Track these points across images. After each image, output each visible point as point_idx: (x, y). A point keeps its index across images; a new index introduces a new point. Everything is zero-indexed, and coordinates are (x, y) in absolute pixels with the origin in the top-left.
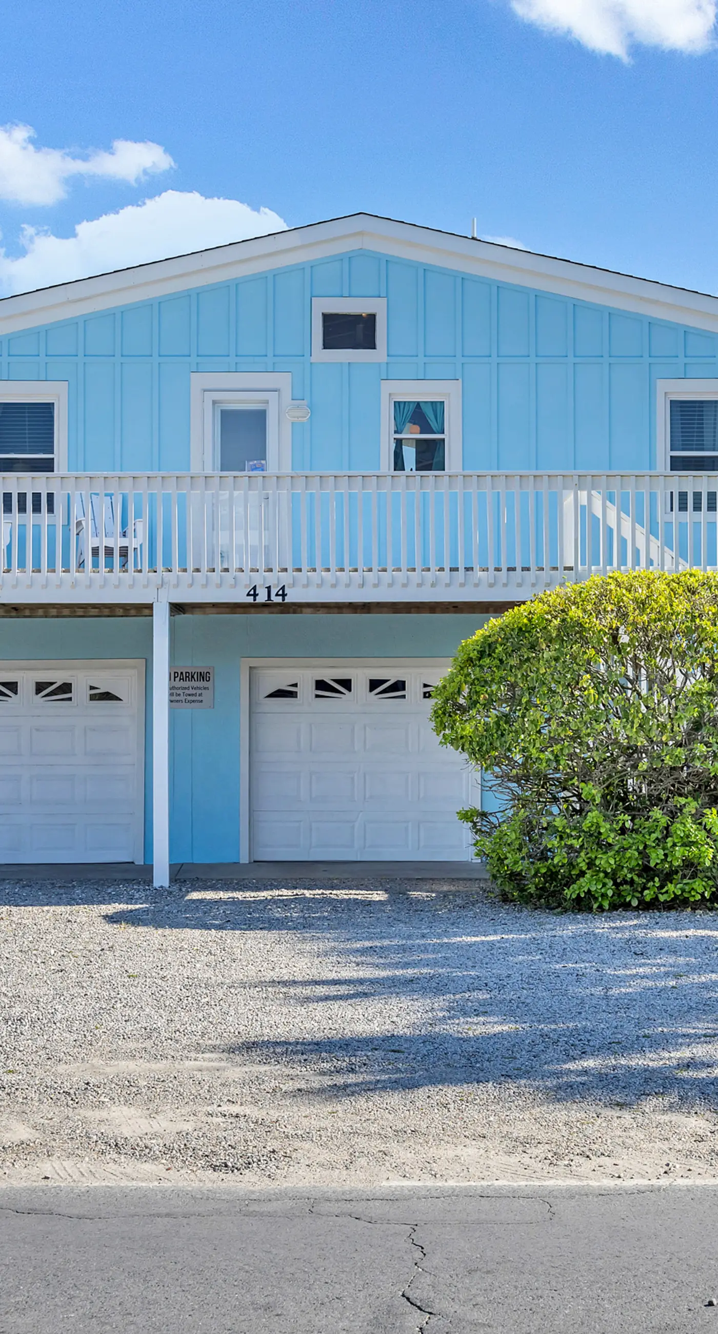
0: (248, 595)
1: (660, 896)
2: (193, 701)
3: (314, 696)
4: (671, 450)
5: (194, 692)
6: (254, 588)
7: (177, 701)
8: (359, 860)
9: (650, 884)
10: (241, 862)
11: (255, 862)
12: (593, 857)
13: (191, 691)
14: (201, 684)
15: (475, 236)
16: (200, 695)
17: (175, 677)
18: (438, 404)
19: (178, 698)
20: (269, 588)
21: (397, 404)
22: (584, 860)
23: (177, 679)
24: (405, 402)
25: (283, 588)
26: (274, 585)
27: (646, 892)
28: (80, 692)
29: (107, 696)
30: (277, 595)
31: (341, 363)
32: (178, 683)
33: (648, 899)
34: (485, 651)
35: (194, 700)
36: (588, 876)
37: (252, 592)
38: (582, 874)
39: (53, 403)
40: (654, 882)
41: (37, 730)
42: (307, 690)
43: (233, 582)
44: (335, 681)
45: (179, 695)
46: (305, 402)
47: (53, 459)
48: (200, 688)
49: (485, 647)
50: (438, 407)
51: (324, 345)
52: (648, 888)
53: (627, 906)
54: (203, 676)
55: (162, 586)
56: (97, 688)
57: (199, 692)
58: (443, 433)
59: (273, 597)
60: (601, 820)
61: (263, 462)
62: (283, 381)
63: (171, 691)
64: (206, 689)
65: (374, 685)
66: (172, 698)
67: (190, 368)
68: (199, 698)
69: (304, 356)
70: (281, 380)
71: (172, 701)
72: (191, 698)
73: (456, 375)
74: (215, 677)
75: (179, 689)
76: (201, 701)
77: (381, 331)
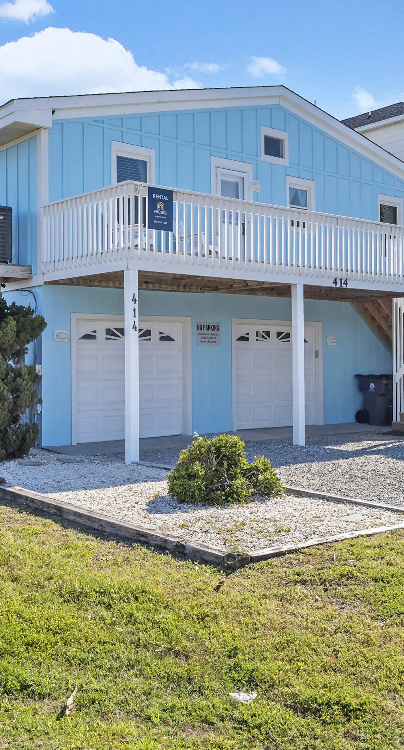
2: (212, 342)
3: (256, 340)
5: (212, 336)
7: (205, 342)
13: (210, 336)
14: (215, 332)
16: (215, 338)
17: (204, 328)
23: (205, 329)
28: (155, 336)
29: (168, 338)
30: (344, 283)
31: (272, 163)
32: (205, 332)
45: (206, 338)
46: (258, 181)
50: (304, 193)
54: (216, 328)
56: (163, 333)
57: (214, 336)
63: (202, 336)
64: (217, 335)
65: (279, 334)
66: (203, 340)
67: (211, 153)
68: (215, 340)
69: (257, 156)
70: (249, 168)
71: (203, 342)
72: (211, 340)
73: (313, 179)
74: (221, 328)
75: (205, 334)
76: (215, 342)
77: (286, 149)
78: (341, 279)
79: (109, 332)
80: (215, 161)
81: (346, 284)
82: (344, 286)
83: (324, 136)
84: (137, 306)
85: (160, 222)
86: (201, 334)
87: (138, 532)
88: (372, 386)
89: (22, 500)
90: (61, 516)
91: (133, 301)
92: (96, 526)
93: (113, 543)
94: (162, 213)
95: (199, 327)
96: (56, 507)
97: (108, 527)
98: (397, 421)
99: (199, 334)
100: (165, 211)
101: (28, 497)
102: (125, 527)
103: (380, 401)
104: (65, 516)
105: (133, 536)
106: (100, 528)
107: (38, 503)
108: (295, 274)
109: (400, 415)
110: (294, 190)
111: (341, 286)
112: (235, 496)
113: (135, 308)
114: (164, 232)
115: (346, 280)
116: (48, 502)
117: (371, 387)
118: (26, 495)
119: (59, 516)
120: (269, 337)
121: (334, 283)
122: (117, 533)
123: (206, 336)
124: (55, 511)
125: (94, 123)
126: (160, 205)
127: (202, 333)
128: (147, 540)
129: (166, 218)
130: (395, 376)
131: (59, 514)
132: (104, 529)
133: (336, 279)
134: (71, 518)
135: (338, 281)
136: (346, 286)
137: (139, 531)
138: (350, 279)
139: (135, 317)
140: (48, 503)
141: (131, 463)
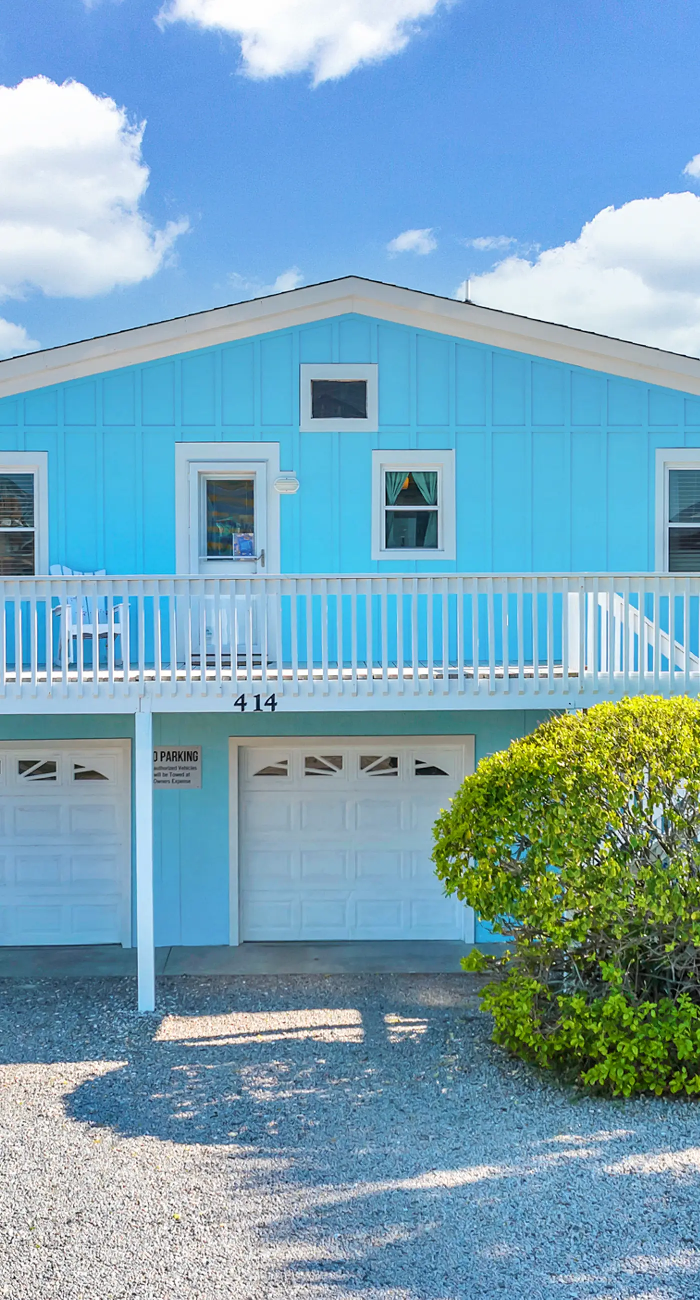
0: (236, 704)
1: (687, 1087)
2: (181, 782)
3: (304, 774)
4: (670, 522)
5: (181, 772)
6: (243, 697)
7: (164, 782)
8: (350, 939)
9: (677, 1074)
10: (231, 945)
11: (245, 942)
12: (614, 1042)
13: (178, 772)
14: (189, 764)
15: (469, 299)
16: (188, 775)
17: (162, 757)
18: (431, 475)
19: (165, 779)
20: (258, 697)
21: (389, 476)
22: (604, 1045)
23: (165, 759)
24: (397, 473)
25: (273, 697)
26: (263, 694)
27: (672, 1083)
28: (65, 772)
29: (92, 775)
30: (267, 704)
31: (331, 433)
32: (166, 764)
33: (674, 1090)
34: (492, 795)
35: (183, 780)
36: (608, 1062)
37: (240, 702)
38: (602, 1059)
39: (33, 475)
40: (682, 1073)
41: (22, 810)
42: (297, 768)
43: (220, 691)
44: (325, 758)
45: (166, 775)
46: (294, 474)
47: (34, 532)
48: (187, 769)
49: (491, 792)
50: (431, 478)
51: (313, 412)
52: (675, 1079)
53: (650, 1094)
54: (191, 756)
55: (145, 695)
56: (82, 767)
57: (187, 772)
58: (436, 504)
59: (262, 707)
60: (623, 1006)
61: (251, 535)
62: (270, 452)
63: (158, 771)
64: (193, 769)
65: (365, 762)
66: (159, 779)
67: (175, 439)
68: (188, 779)
69: (292, 425)
71: (159, 782)
72: (178, 778)
73: (449, 446)
74: (203, 757)
75: (166, 769)
76: (189, 782)
77: (372, 399)
80: (183, 452)
81: (274, 705)
86: (156, 769)
111: (258, 708)
120: (339, 769)
123: (168, 772)
127: (158, 766)
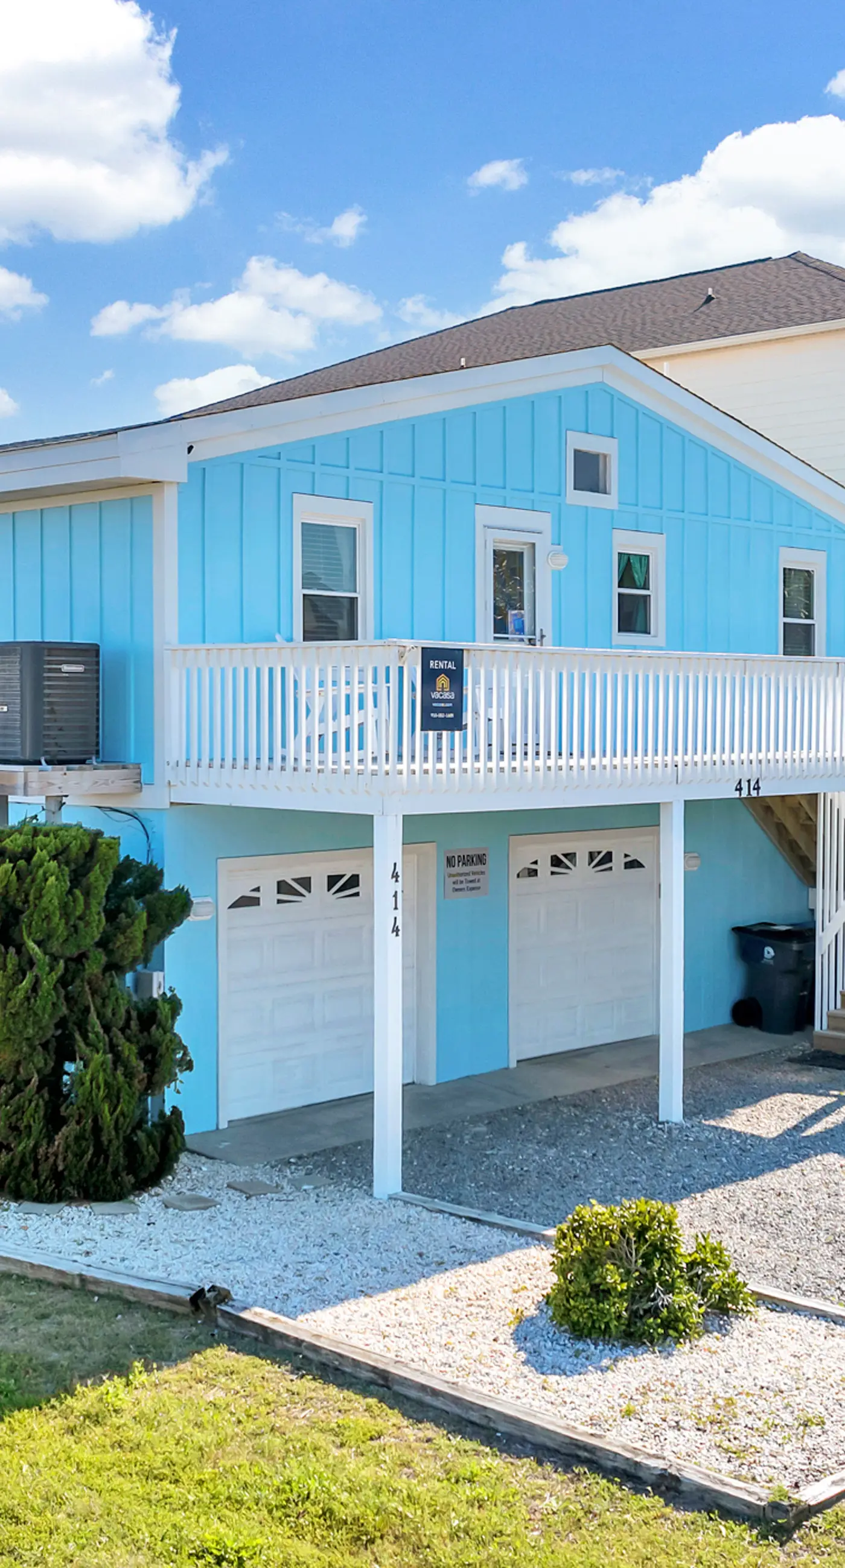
2: (473, 889)
3: (550, 874)
4: (784, 616)
5: (474, 877)
7: (461, 890)
10: (511, 1066)
13: (471, 878)
14: (479, 868)
16: (479, 880)
17: (459, 862)
18: (644, 558)
19: (461, 886)
21: (619, 555)
23: (461, 863)
24: (624, 554)
31: (587, 507)
32: (462, 869)
35: (474, 886)
39: (356, 529)
44: (565, 855)
45: (462, 882)
46: (561, 548)
48: (478, 873)
50: (643, 561)
51: (574, 485)
54: (481, 859)
57: (476, 877)
58: (649, 588)
62: (545, 522)
63: (455, 879)
64: (483, 873)
66: (457, 886)
67: (475, 500)
68: (478, 885)
69: (560, 495)
70: (543, 521)
71: (457, 890)
72: (471, 885)
73: (662, 530)
74: (489, 859)
75: (462, 875)
76: (479, 888)
77: (614, 475)
78: (749, 781)
79: (283, 887)
80: (484, 514)
81: (758, 789)
82: (754, 794)
83: (683, 437)
84: (399, 887)
85: (441, 715)
86: (454, 876)
87: (575, 1442)
88: (769, 952)
89: (285, 1343)
90: (389, 1388)
91: (393, 877)
92: (475, 1417)
93: (529, 1462)
94: (446, 696)
95: (450, 862)
96: (374, 1369)
97: (503, 1423)
98: (821, 1028)
99: (451, 875)
100: (450, 691)
101: (303, 1341)
102: (543, 1429)
103: (785, 987)
104: (396, 1388)
105: (560, 1446)
106: (484, 1422)
107: (327, 1354)
108: (671, 783)
109: (829, 1016)
110: (626, 557)
111: (749, 793)
112: (682, 1327)
113: (396, 892)
114: (447, 735)
115: (757, 782)
116: (355, 1357)
117: (766, 955)
118: (296, 1335)
119: (383, 1386)
120: (575, 865)
121: (736, 790)
122: (524, 1436)
123: (462, 878)
124: (372, 1375)
125: (264, 461)
126: (443, 681)
127: (454, 873)
128: (594, 1458)
129: (451, 705)
130: (821, 938)
131: (381, 1382)
132: (492, 1425)
133: (740, 783)
134: (413, 1394)
135: (745, 785)
136: (758, 793)
137: (577, 1440)
138: (765, 778)
139: (396, 908)
140: (354, 1360)
141: (386, 1197)
